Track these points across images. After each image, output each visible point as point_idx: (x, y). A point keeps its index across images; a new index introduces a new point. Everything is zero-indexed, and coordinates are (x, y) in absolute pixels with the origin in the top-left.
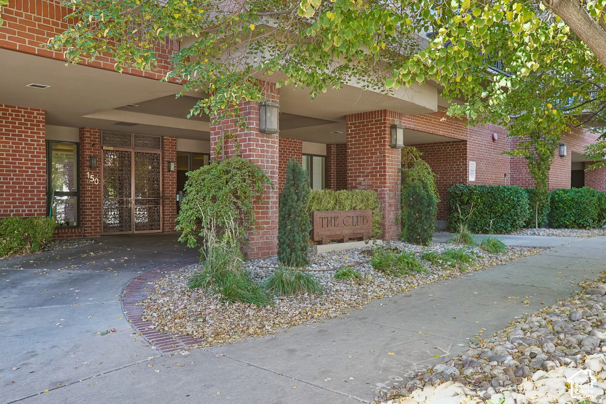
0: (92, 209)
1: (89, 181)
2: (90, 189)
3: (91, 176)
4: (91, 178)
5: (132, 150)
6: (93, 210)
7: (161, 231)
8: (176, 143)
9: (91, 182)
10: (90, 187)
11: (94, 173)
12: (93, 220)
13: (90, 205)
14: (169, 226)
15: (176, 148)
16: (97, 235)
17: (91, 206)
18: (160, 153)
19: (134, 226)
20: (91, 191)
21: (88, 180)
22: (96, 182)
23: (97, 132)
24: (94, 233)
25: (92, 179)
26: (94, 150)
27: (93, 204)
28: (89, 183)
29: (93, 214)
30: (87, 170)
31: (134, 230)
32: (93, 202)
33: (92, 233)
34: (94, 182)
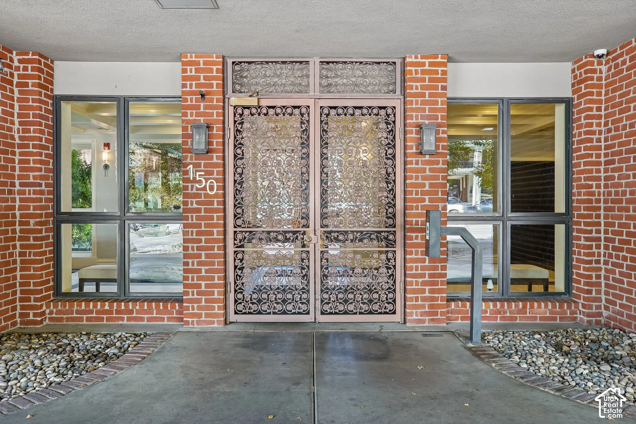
0: (199, 256)
1: (192, 186)
2: (195, 206)
3: (198, 173)
4: (198, 179)
5: (311, 103)
6: (203, 258)
7: (398, 317)
8: (444, 73)
9: (197, 189)
10: (197, 203)
11: (206, 165)
12: (203, 283)
13: (195, 245)
14: (423, 306)
15: (444, 88)
16: (213, 323)
17: (198, 248)
18: (398, 104)
19: (318, 303)
20: (198, 210)
21: (190, 185)
22: (212, 188)
23: (215, 64)
24: (207, 315)
25: (200, 182)
26: (206, 107)
27: (203, 244)
28: (194, 191)
29: (203, 268)
30: (188, 161)
31: (318, 312)
32: (203, 238)
33: (200, 316)
34: (204, 189)
